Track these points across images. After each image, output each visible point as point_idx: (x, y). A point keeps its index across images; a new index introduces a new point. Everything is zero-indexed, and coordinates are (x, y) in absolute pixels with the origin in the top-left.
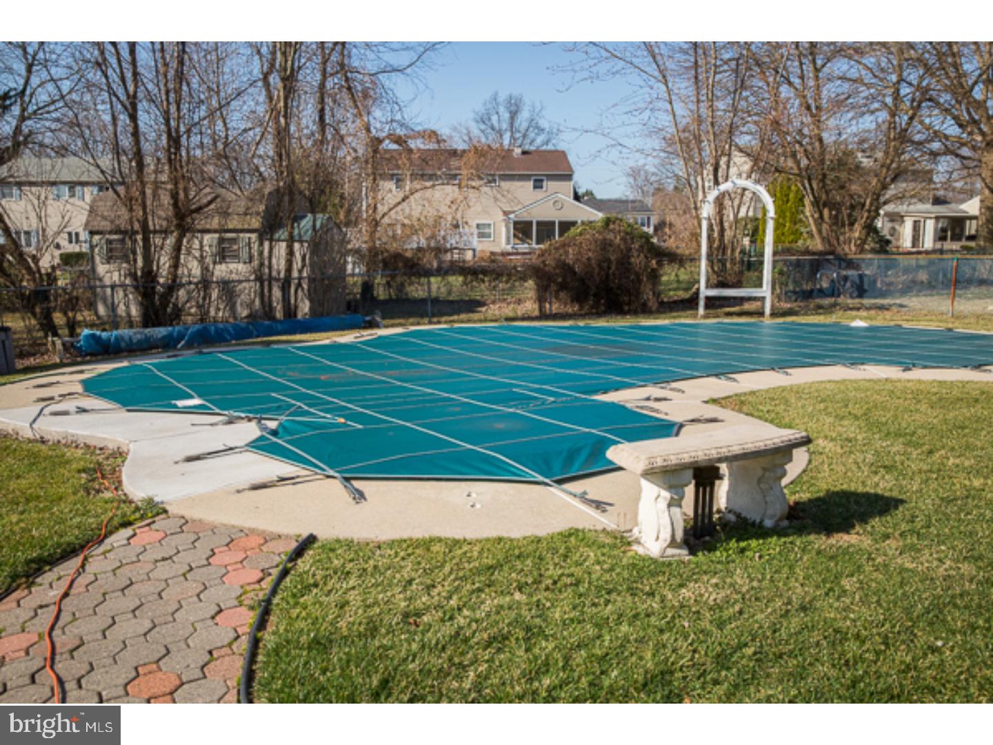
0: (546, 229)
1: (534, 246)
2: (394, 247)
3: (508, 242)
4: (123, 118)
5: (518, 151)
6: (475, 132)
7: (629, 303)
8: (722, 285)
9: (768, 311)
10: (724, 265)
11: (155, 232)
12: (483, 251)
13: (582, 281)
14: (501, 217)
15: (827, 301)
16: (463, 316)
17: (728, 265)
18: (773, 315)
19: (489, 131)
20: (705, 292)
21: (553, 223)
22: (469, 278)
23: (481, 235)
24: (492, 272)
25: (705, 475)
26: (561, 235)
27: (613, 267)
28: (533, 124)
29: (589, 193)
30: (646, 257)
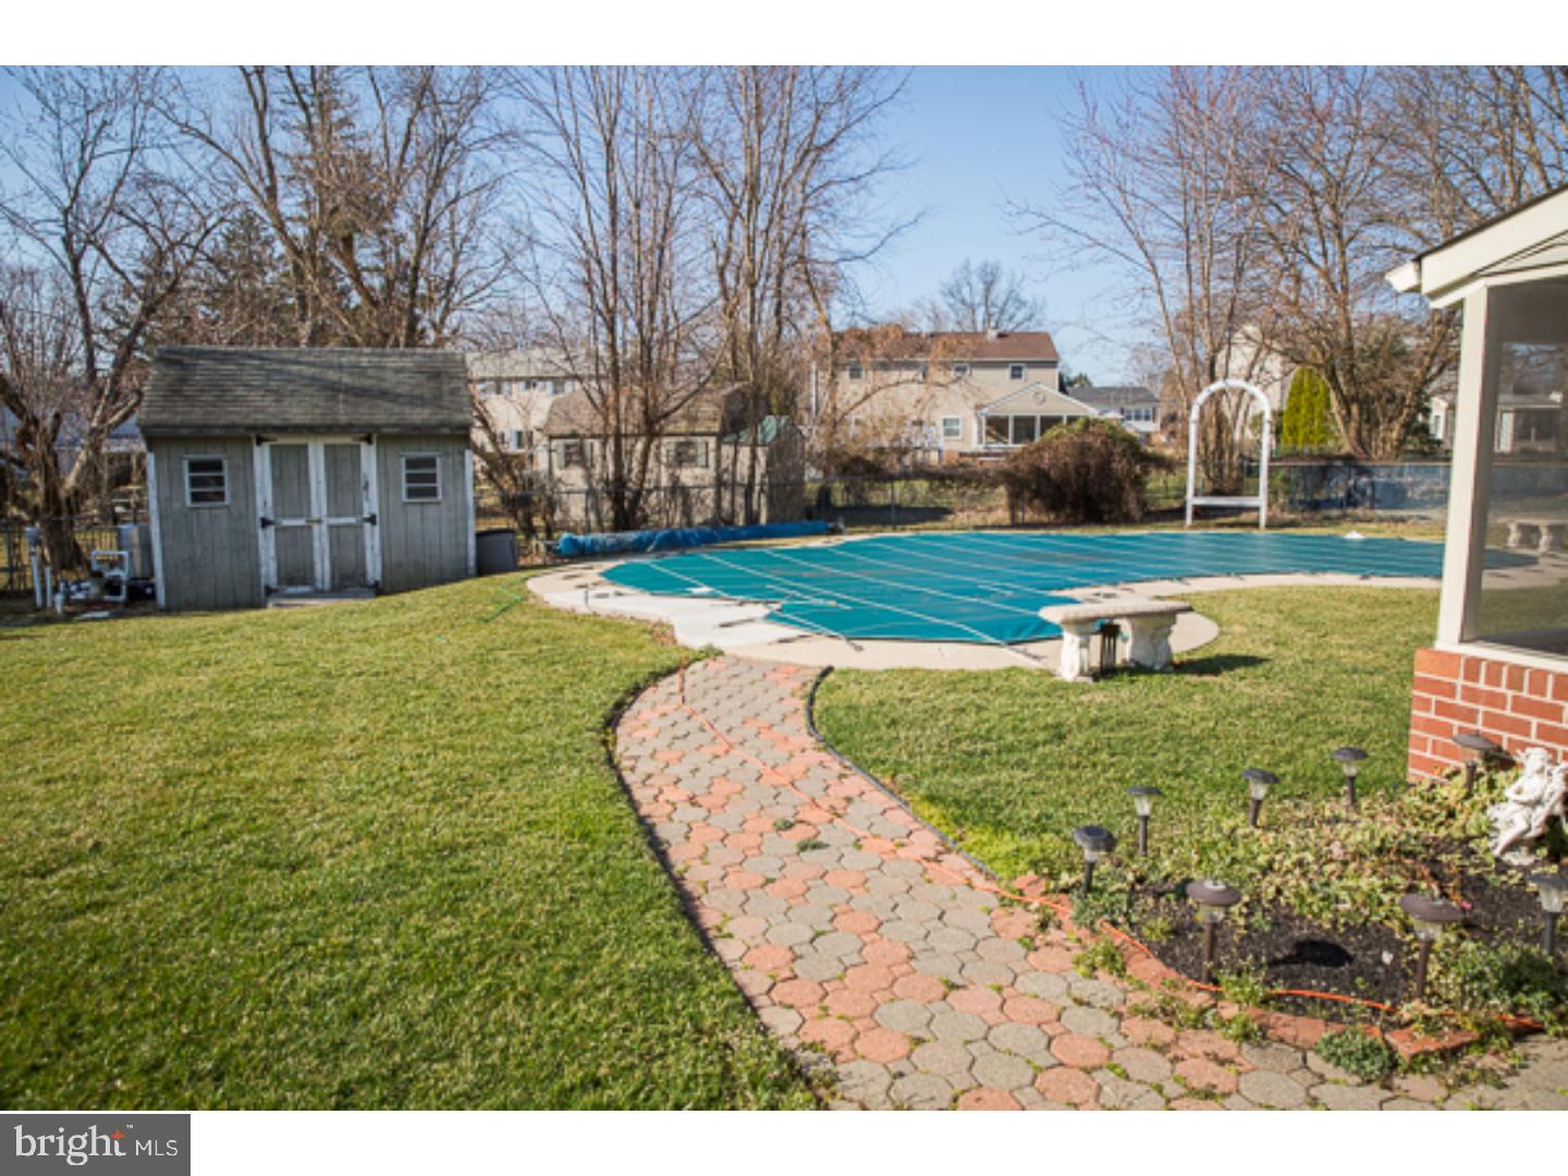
0: (1025, 427)
1: (1011, 445)
2: (853, 450)
3: (980, 441)
4: (603, 331)
5: (992, 334)
6: (943, 307)
7: (1110, 513)
8: (1217, 493)
9: (1263, 522)
10: (1221, 470)
11: (626, 436)
12: (950, 452)
13: (1058, 487)
14: (971, 413)
15: (1335, 513)
16: (928, 524)
17: (1226, 471)
18: (1269, 526)
19: (959, 305)
20: (1192, 501)
21: (1032, 419)
22: (936, 483)
23: (948, 433)
24: (961, 477)
25: (1109, 631)
26: (1043, 431)
27: (1093, 474)
28: (1013, 297)
29: (1082, 379)
30: (1129, 462)
